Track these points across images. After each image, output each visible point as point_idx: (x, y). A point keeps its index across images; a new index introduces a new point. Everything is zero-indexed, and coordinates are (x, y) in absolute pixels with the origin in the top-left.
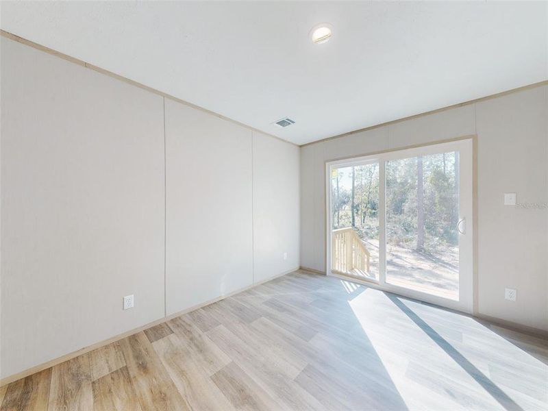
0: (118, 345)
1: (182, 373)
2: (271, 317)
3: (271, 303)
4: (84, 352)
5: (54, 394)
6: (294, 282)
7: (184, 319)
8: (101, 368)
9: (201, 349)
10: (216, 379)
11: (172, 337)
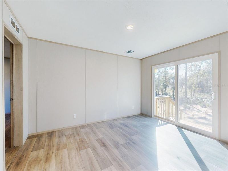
0: (72, 128)
1: (88, 137)
2: (121, 128)
3: (123, 124)
4: (63, 129)
5: (57, 136)
6: (136, 118)
7: (91, 125)
8: (67, 133)
9: (95, 133)
10: (97, 140)
11: (87, 129)
